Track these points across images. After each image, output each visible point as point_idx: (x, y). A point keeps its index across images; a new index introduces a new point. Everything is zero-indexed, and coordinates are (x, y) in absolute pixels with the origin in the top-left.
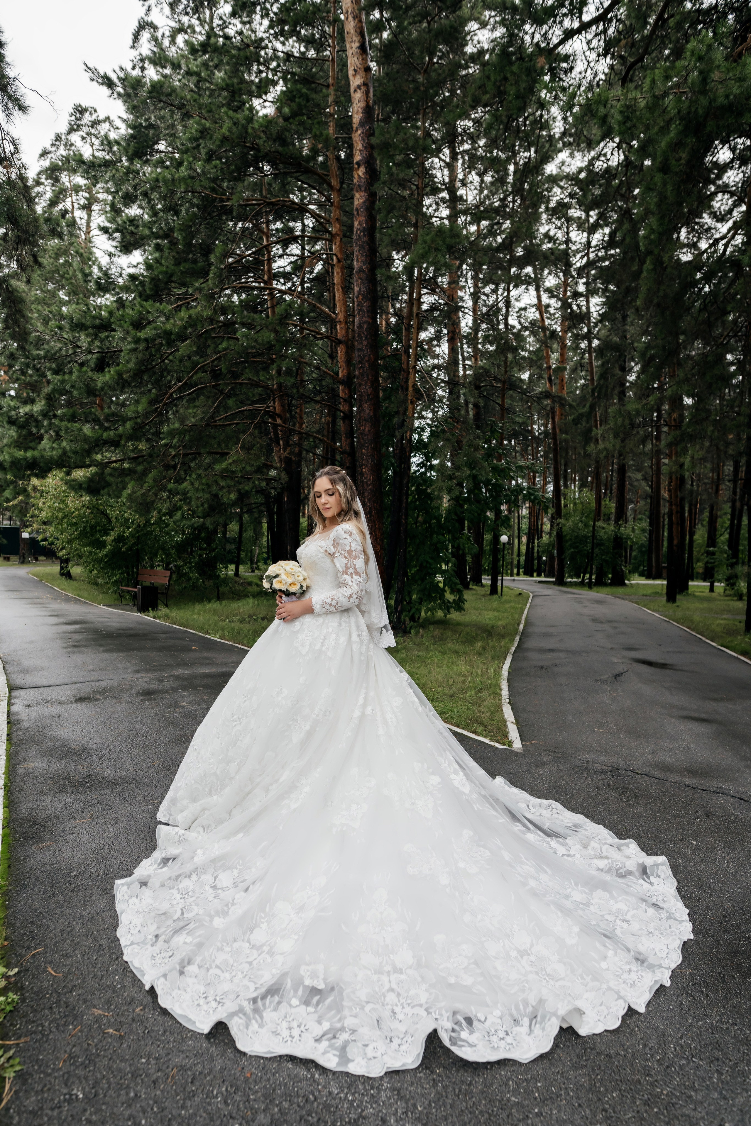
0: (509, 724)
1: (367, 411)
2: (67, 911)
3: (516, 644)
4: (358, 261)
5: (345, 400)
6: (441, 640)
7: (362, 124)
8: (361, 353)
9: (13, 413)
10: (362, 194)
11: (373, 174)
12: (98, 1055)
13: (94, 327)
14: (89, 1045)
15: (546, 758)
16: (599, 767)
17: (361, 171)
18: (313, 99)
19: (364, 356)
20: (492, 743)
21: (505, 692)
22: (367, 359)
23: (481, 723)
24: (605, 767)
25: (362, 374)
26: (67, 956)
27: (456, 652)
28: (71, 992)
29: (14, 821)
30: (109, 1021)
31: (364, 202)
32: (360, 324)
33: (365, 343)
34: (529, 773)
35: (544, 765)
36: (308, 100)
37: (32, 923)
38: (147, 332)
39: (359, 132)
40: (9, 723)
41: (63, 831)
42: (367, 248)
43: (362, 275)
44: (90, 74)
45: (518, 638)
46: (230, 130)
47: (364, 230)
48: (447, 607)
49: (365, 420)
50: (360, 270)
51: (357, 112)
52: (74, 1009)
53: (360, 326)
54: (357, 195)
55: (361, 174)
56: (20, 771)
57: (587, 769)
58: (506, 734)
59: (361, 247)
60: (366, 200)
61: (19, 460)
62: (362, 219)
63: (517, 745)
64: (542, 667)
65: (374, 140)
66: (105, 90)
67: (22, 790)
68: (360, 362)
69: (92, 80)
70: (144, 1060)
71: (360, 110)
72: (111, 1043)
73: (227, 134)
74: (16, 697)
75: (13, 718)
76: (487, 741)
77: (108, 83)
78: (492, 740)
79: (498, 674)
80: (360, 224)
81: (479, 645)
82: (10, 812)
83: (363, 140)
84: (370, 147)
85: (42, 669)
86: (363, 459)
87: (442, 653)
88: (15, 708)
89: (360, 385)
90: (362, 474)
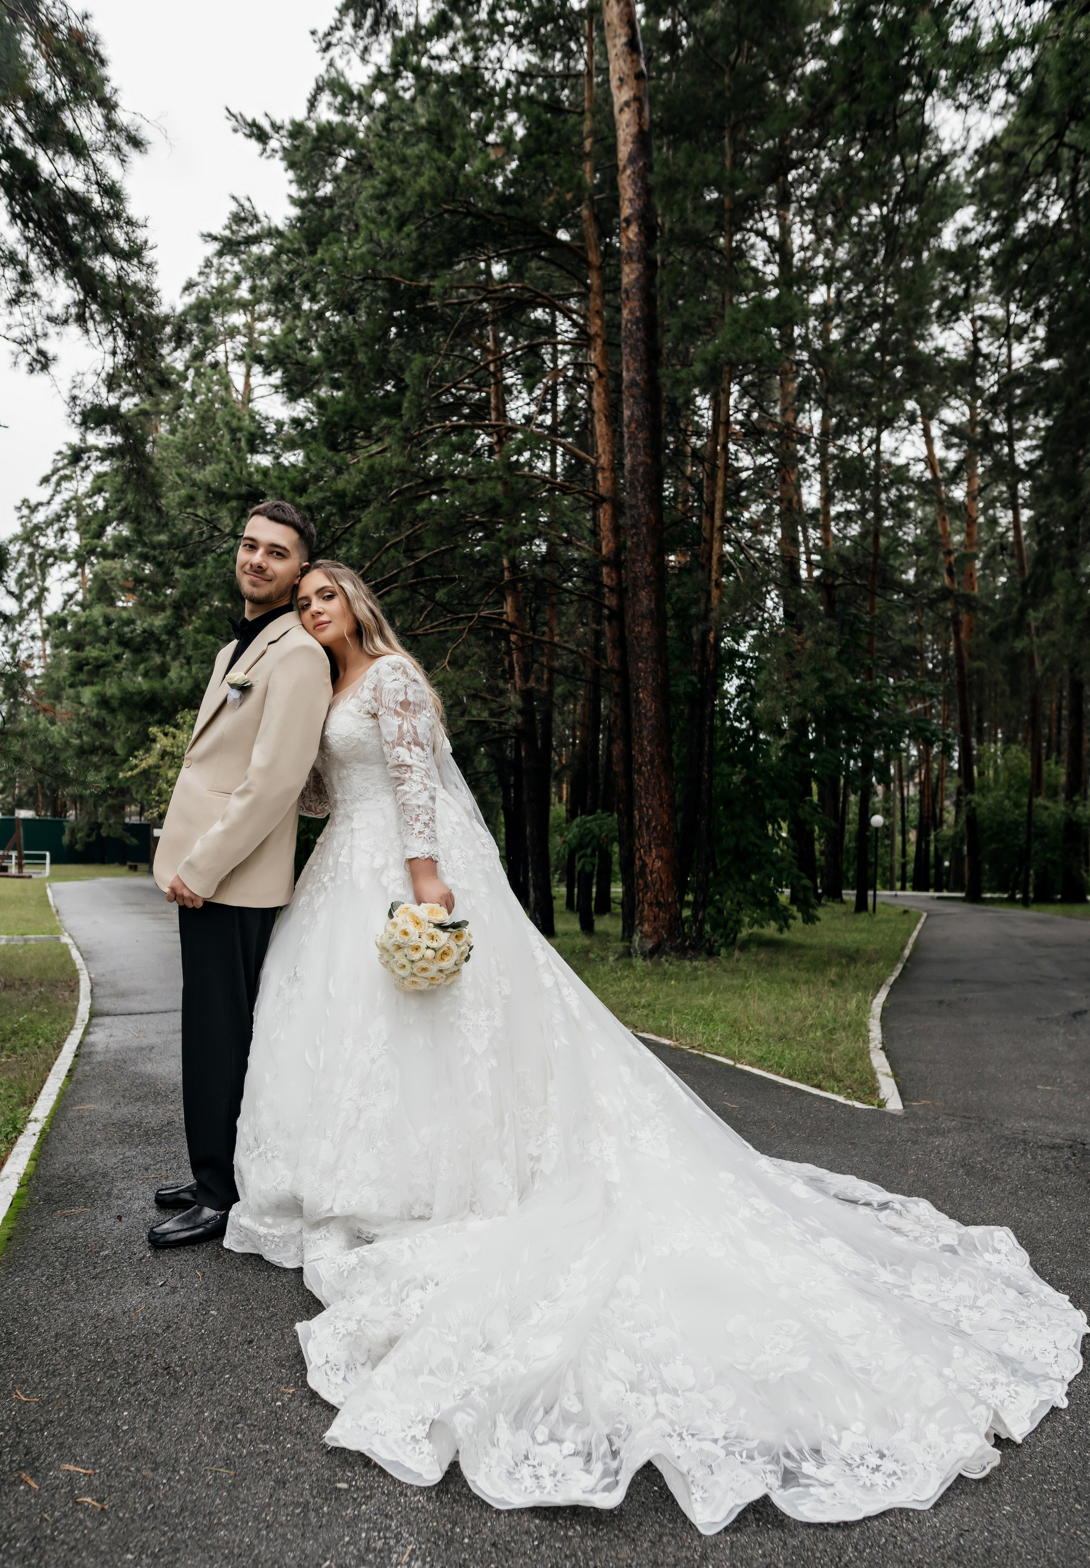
0: (880, 1077)
1: (646, 602)
2: (77, 1306)
3: (896, 974)
4: (628, 370)
5: (611, 590)
6: (772, 964)
7: (632, 160)
8: (634, 512)
9: (126, 629)
10: (634, 266)
11: (649, 230)
12: (53, 1539)
14: (43, 1520)
15: (947, 1124)
16: (1047, 1141)
17: (632, 232)
18: (559, 131)
19: (640, 516)
20: (849, 1102)
21: (876, 1033)
22: (643, 520)
23: (831, 1075)
24: (1058, 1141)
25: (637, 545)
26: (54, 1374)
28: (42, 1430)
29: (38, 1177)
30: (90, 1483)
31: (637, 279)
32: (633, 466)
33: (641, 496)
34: (915, 1143)
35: (941, 1132)
36: (550, 133)
37: (15, 1320)
39: (628, 172)
40: (76, 1056)
41: (109, 1194)
42: (642, 348)
43: (636, 391)
44: (233, 123)
45: (900, 966)
46: (431, 182)
47: (637, 321)
48: (782, 917)
49: (643, 616)
50: (633, 383)
51: (625, 142)
52: (37, 1459)
53: (633, 471)
54: (626, 269)
55: (631, 235)
56: (71, 1114)
57: (1024, 1142)
58: (874, 1091)
59: (634, 348)
60: (641, 275)
61: (132, 694)
62: (635, 304)
63: (894, 1104)
64: (941, 1002)
65: (652, 179)
66: (254, 146)
67: (65, 1138)
68: (634, 526)
69: (235, 131)
70: (130, 1556)
71: (629, 139)
72: (81, 1522)
73: (428, 189)
74: (97, 1025)
75: (84, 1050)
76: (841, 1099)
77: (259, 135)
78: (848, 1097)
79: (864, 1008)
80: (631, 312)
81: (832, 973)
82: (37, 1166)
83: (634, 183)
84: (646, 192)
85: (144, 993)
86: (639, 678)
87: (770, 982)
88: (91, 1038)
89: (634, 561)
90: (638, 701)
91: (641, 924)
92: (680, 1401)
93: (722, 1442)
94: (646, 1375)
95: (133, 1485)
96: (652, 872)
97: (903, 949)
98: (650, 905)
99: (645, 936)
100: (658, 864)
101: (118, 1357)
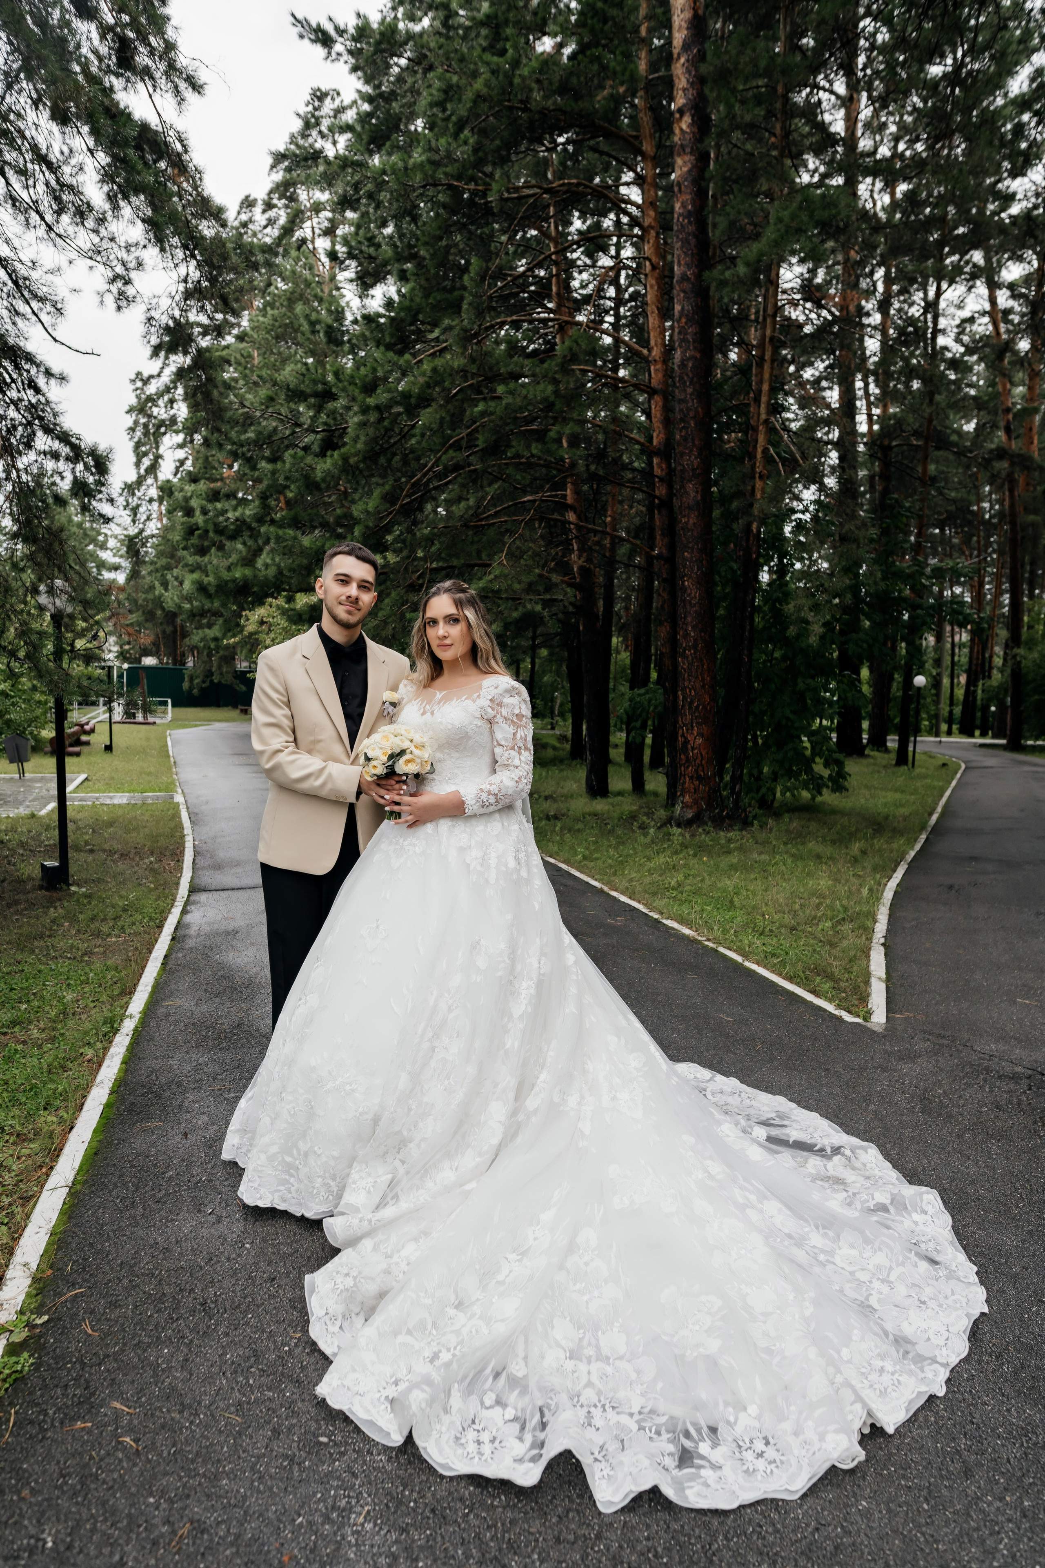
0: (873, 981)
1: (692, 494)
2: (141, 1233)
3: (918, 847)
4: (679, 264)
5: (661, 480)
6: (799, 837)
7: (686, 47)
8: (683, 406)
9: (221, 519)
10: (687, 158)
11: (702, 123)
12: (96, 1477)
13: (316, 395)
14: (91, 1458)
15: (920, 1045)
16: (1009, 1069)
17: (685, 123)
18: (613, 18)
19: (689, 410)
20: (837, 1012)
21: (881, 928)
22: (692, 414)
23: (830, 977)
24: (1020, 1070)
25: (685, 439)
26: (115, 1305)
27: (818, 857)
28: (100, 1365)
29: (126, 1084)
30: (130, 1422)
31: (689, 171)
32: (682, 361)
33: (690, 390)
34: (884, 1070)
35: (911, 1056)
36: (605, 21)
37: (91, 1245)
38: (381, 396)
39: (682, 60)
40: (173, 939)
41: (180, 1106)
42: (693, 241)
43: (687, 286)
44: (300, 29)
45: (923, 837)
46: (487, 84)
47: (689, 214)
48: (817, 785)
49: (690, 508)
50: (684, 278)
51: (680, 27)
52: (93, 1394)
53: (683, 365)
54: (679, 161)
55: (684, 127)
56: (161, 1011)
57: (987, 1070)
58: (864, 998)
59: (685, 242)
60: (694, 166)
61: (227, 582)
62: (687, 197)
63: (879, 1017)
64: (951, 887)
65: (704, 69)
66: (319, 51)
67: (152, 1038)
68: (682, 420)
69: (301, 37)
70: (152, 1500)
71: (684, 25)
72: (120, 1461)
74: (194, 903)
75: (181, 932)
76: (830, 1007)
77: (323, 39)
78: (839, 1007)
79: (876, 895)
80: (683, 206)
81: (856, 847)
82: (127, 1070)
83: (688, 71)
84: (699, 82)
85: (238, 864)
86: (684, 567)
87: (796, 857)
88: (188, 918)
89: (682, 454)
90: (684, 589)
91: (682, 795)
92: (609, 1370)
93: (637, 1417)
94: (586, 1341)
95: (163, 1427)
96: (693, 749)
97: (930, 814)
98: (691, 778)
99: (685, 806)
100: (699, 741)
101: (167, 1290)
